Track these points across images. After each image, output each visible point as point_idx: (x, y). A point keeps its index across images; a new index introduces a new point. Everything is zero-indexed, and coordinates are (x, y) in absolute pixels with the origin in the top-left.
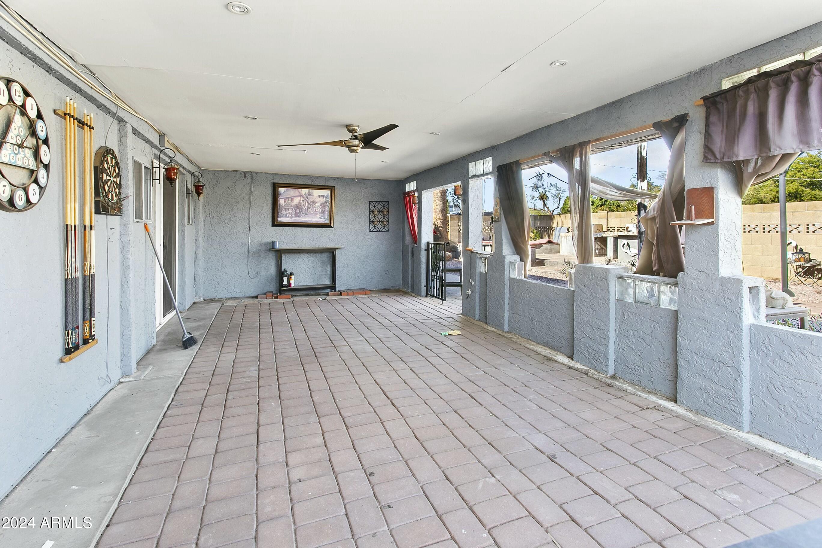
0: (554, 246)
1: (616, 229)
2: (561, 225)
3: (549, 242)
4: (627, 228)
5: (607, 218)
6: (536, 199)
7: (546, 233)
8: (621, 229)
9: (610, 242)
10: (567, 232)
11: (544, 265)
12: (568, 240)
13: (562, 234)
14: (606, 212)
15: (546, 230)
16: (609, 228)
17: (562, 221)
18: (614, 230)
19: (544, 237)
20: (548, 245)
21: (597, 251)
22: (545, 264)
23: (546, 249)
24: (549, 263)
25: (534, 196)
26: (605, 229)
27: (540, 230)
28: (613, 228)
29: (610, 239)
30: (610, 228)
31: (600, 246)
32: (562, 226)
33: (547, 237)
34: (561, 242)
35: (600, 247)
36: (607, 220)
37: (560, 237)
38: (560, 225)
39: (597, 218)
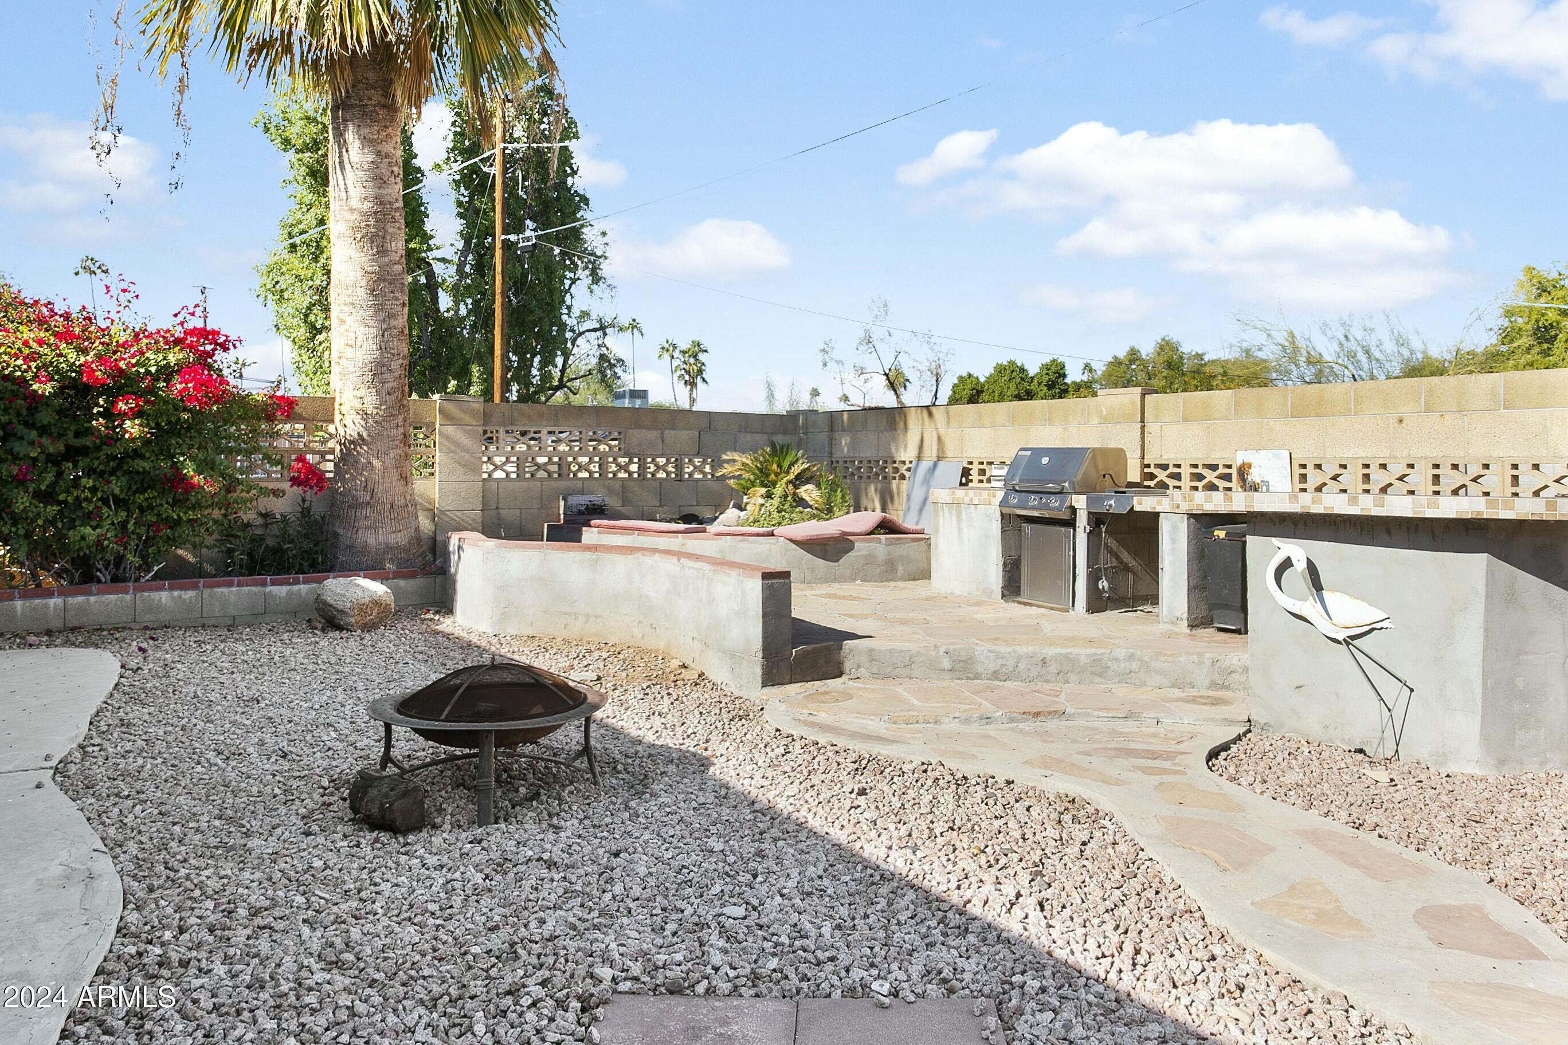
0: (905, 548)
1: (1186, 472)
2: (935, 454)
3: (886, 527)
4: (1243, 471)
5: (1142, 421)
6: (869, 376)
7: (872, 488)
8: (1211, 476)
9: (1173, 541)
10: (961, 484)
11: (840, 675)
12: (964, 525)
13: (941, 495)
14: (1138, 390)
15: (877, 475)
16: (1152, 470)
17: (939, 439)
18: (1177, 477)
19: (864, 502)
20: (879, 541)
21: (1103, 584)
22: (848, 666)
23: (870, 559)
24: (864, 659)
25: (862, 368)
26: (1134, 475)
27: (853, 474)
28: (1172, 470)
29: (1175, 528)
30: (1157, 466)
31: (1117, 557)
32: (939, 458)
33: (877, 505)
34: (937, 531)
35: (1115, 563)
36: (1143, 428)
37: (929, 507)
38: (931, 451)
39: (1095, 420)
